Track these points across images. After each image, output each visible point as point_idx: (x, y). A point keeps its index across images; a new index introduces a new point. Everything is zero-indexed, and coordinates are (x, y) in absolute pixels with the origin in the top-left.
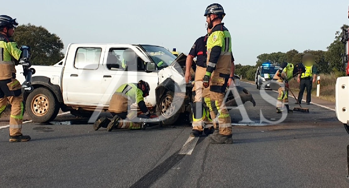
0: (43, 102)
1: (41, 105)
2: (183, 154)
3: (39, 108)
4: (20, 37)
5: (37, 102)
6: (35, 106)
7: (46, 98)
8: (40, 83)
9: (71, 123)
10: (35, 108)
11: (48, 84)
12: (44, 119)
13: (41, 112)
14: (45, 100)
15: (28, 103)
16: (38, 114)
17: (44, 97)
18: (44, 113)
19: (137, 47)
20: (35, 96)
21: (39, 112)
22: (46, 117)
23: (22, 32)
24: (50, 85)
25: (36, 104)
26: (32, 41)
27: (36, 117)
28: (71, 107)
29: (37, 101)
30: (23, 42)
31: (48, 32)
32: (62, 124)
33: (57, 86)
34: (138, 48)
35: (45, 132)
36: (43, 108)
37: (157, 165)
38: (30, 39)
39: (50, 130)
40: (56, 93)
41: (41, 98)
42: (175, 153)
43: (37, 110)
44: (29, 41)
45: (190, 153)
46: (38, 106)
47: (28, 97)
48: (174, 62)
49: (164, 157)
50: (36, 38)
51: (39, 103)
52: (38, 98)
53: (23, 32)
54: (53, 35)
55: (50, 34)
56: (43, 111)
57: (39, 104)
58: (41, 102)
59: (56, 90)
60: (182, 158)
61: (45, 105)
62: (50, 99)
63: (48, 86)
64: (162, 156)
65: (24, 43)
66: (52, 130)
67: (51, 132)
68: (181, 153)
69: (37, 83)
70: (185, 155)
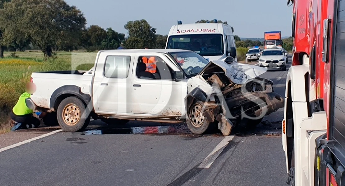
0: (74, 111)
1: (72, 114)
2: (202, 167)
3: (70, 117)
4: (32, 11)
5: (68, 112)
6: (66, 115)
7: (77, 107)
8: (70, 92)
9: (102, 132)
10: (67, 117)
11: (79, 93)
12: (76, 129)
13: (72, 121)
14: (76, 109)
15: (59, 112)
16: (69, 123)
17: (75, 106)
18: (75, 123)
19: (165, 56)
20: (66, 105)
21: (70, 121)
22: (78, 126)
23: (34, 5)
24: (80, 94)
25: (67, 113)
26: (47, 16)
27: (67, 126)
28: (102, 115)
29: (68, 110)
30: (36, 17)
31: (66, 4)
32: (94, 133)
33: (88, 95)
34: (167, 57)
35: (79, 144)
36: (74, 117)
37: (177, 178)
38: (44, 14)
39: (83, 141)
40: (87, 102)
41: (72, 107)
42: (195, 167)
43: (68, 120)
44: (44, 16)
45: (208, 166)
46: (70, 115)
47: (59, 106)
48: (203, 71)
49: (184, 170)
50: (52, 13)
51: (71, 112)
52: (69, 107)
53: (36, 5)
54: (73, 8)
55: (68, 6)
56: (74, 121)
57: (70, 114)
58: (72, 111)
59: (87, 99)
60: (200, 171)
61: (76, 114)
62: (81, 108)
63: (78, 95)
64: (183, 170)
65: (38, 19)
66: (85, 141)
67: (85, 144)
68: (200, 167)
69: (68, 92)
70: (203, 168)
